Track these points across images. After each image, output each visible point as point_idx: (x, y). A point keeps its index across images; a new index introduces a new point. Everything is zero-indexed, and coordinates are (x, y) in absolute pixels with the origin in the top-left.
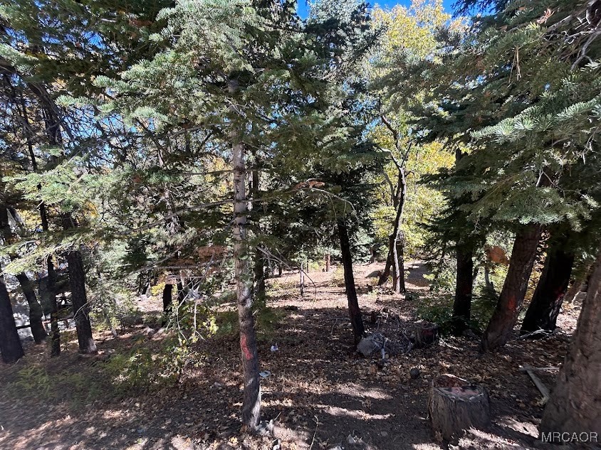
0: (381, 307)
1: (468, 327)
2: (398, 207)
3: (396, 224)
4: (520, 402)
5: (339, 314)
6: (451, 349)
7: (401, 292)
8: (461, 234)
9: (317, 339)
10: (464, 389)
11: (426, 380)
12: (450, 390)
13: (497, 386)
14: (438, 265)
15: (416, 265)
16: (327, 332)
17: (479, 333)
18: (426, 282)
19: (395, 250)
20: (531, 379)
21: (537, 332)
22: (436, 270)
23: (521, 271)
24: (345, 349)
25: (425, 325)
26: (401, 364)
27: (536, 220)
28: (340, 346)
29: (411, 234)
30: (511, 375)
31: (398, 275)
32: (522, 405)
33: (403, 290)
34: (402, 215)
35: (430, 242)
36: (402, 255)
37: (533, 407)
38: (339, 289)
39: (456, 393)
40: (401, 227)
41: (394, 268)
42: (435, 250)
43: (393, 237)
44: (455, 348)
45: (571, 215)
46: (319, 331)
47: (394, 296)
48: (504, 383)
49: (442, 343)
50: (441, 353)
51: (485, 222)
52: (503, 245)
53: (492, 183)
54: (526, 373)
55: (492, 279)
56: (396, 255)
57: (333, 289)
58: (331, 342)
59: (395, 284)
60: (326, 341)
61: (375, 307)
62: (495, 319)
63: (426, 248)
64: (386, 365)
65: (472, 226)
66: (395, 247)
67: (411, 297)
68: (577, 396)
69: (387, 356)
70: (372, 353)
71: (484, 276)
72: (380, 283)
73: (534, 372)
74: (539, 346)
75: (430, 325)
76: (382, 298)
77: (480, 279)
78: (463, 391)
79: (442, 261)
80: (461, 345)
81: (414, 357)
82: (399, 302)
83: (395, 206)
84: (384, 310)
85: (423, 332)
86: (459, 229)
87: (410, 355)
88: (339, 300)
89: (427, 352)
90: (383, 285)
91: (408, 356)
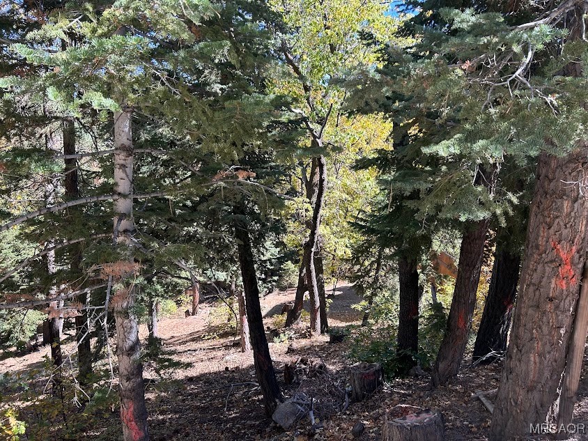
0: (296, 358)
1: (415, 363)
2: (314, 199)
3: (312, 225)
4: (472, 427)
5: (232, 380)
6: (398, 393)
7: (322, 332)
8: (405, 235)
9: (201, 423)
10: (418, 414)
11: (373, 434)
12: (404, 419)
13: (450, 418)
14: (370, 286)
15: (339, 289)
16: (217, 410)
17: (428, 370)
18: (354, 315)
19: (312, 266)
20: (483, 404)
21: (489, 355)
22: (368, 293)
23: (469, 278)
24: (251, 427)
25: (365, 367)
26: (338, 425)
27: (471, 217)
28: (244, 424)
29: (334, 239)
30: (464, 405)
31: (318, 304)
32: (475, 429)
33: (325, 329)
34: (321, 212)
35: (360, 252)
36: (322, 273)
37: (484, 428)
38: (222, 341)
39: (411, 420)
40: (321, 229)
41: (312, 294)
42: (367, 263)
43: (309, 246)
44: (402, 392)
45: (498, 212)
46: (203, 410)
47: (313, 339)
48: (457, 413)
49: (387, 387)
50: (386, 401)
51: (431, 219)
52: (451, 250)
53: (437, 180)
54: (478, 399)
55: (439, 298)
56: (314, 274)
57: (212, 343)
58: (227, 421)
59: (313, 320)
60: (219, 422)
61: (288, 359)
62: (445, 343)
63: (355, 259)
64: (318, 431)
65: (417, 225)
66: (312, 261)
67: (337, 337)
68: (515, 391)
69: (318, 420)
70: (296, 421)
71: (430, 294)
72: (288, 323)
73: (485, 396)
74: (492, 370)
75: (371, 366)
76: (296, 345)
77: (425, 300)
78: (417, 416)
79: (376, 279)
80: (409, 387)
81: (353, 414)
82: (322, 348)
83: (309, 196)
84: (302, 361)
85: (363, 377)
86: (403, 229)
87: (348, 412)
88: (227, 358)
89: (370, 404)
90: (294, 326)
91: (345, 414)
